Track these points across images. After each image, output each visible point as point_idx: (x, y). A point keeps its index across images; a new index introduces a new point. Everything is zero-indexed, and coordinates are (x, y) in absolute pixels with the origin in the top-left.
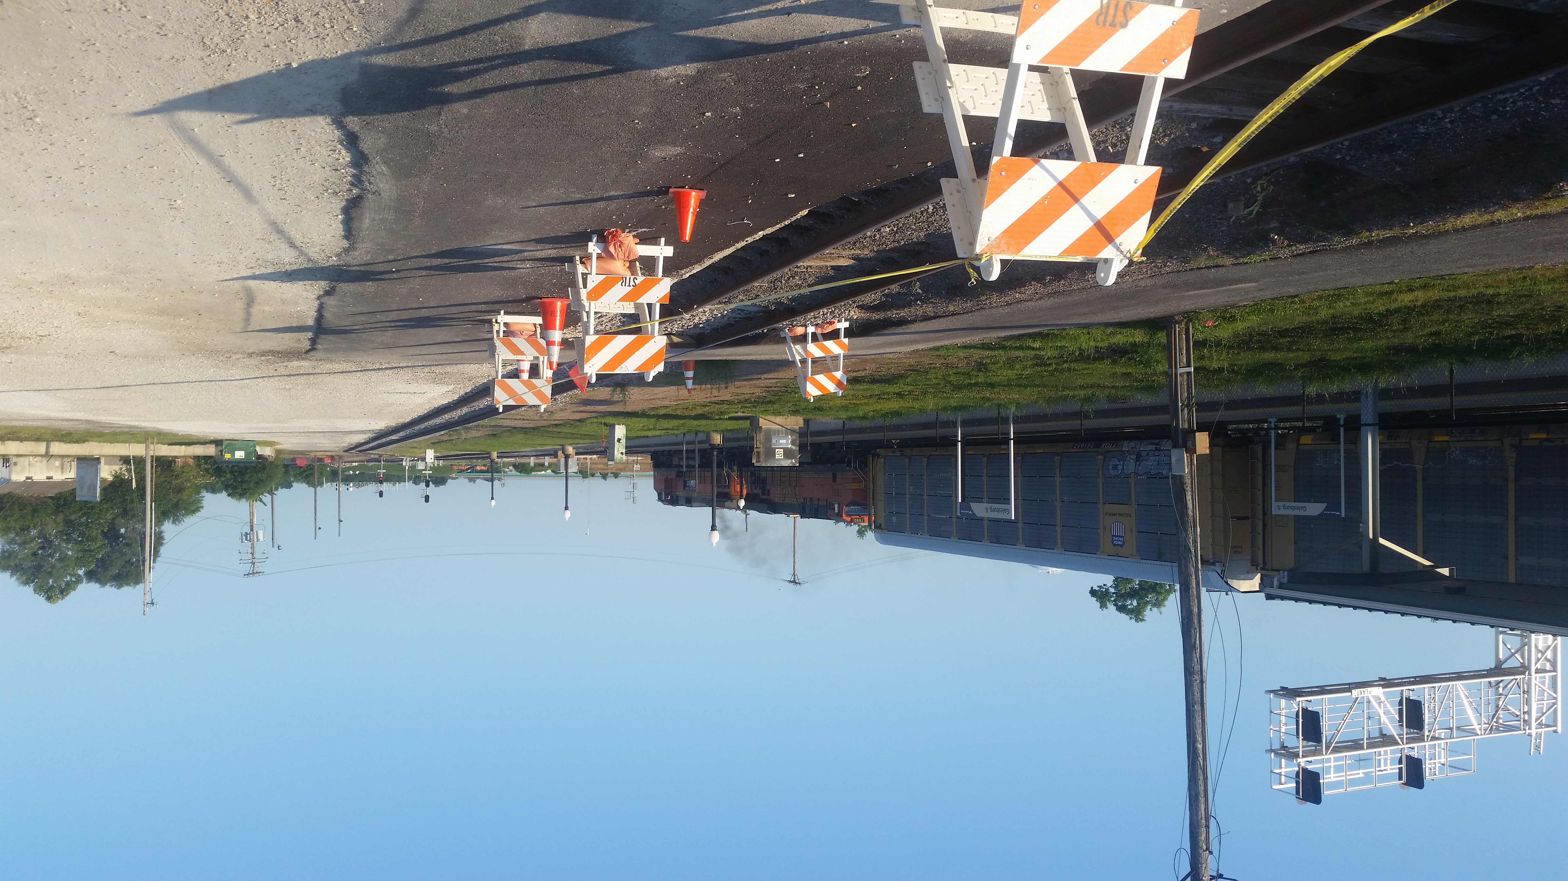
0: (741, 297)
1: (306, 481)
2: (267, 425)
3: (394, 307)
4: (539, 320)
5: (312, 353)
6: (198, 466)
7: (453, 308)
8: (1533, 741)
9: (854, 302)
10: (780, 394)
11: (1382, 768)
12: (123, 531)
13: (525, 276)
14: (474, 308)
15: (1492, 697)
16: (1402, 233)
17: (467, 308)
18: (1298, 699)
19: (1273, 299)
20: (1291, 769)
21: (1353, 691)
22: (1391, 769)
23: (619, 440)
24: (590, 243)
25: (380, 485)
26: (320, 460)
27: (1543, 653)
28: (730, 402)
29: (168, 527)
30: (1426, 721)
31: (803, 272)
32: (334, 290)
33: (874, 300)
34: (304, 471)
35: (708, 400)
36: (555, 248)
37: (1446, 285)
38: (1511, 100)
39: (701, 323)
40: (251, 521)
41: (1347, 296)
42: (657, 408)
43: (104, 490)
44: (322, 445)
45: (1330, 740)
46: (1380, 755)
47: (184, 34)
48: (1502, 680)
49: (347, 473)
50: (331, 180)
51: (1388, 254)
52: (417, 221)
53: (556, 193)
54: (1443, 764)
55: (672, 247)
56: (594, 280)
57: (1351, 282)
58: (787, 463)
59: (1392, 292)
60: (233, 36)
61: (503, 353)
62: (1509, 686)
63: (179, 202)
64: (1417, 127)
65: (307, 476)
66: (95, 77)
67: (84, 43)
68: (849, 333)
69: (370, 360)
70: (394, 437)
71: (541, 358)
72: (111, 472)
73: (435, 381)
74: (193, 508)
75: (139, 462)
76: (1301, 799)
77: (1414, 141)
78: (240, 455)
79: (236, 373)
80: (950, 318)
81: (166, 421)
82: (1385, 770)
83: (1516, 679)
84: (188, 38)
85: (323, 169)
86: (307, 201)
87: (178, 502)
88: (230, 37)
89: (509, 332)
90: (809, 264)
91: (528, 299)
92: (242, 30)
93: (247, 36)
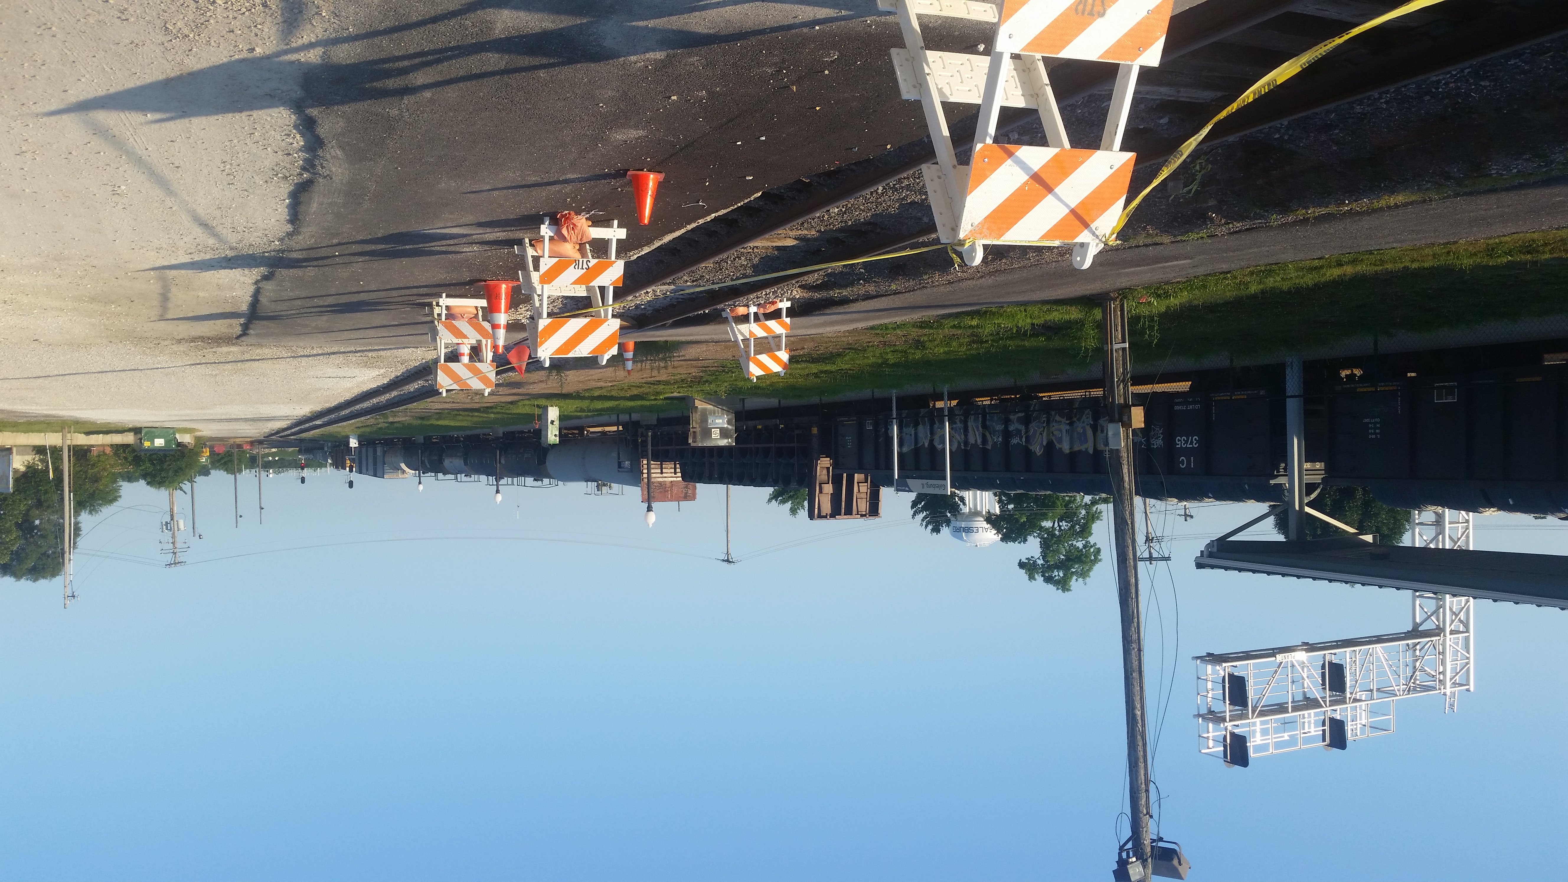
0: (685, 278)
1: (224, 468)
2: (188, 412)
3: (333, 291)
4: (483, 303)
5: (243, 339)
6: (116, 454)
7: (394, 292)
8: (1448, 700)
9: (797, 282)
10: (717, 373)
11: (1306, 731)
12: (37, 522)
13: (471, 259)
14: (415, 291)
15: (1409, 659)
16: (1337, 210)
17: (408, 292)
18: (1224, 665)
19: (1206, 275)
20: (1219, 733)
21: (1277, 656)
22: (1315, 731)
23: (552, 422)
24: (542, 226)
25: (300, 471)
26: (239, 446)
27: (1457, 615)
28: (667, 383)
29: (85, 517)
30: (1348, 684)
31: (749, 252)
32: (273, 275)
33: (817, 280)
34: (222, 458)
35: (644, 381)
36: (505, 231)
37: (1374, 259)
38: (1443, 82)
39: (643, 305)
40: (172, 510)
41: (1277, 271)
42: (591, 390)
43: (16, 481)
44: (243, 431)
45: (1256, 705)
46: (1304, 718)
47: (147, 18)
48: (1419, 642)
49: (265, 459)
50: (282, 164)
51: (1322, 231)
52: (367, 205)
53: (512, 176)
54: (1364, 725)
55: (626, 229)
56: (546, 263)
57: (1282, 257)
58: (724, 442)
59: (1322, 267)
60: (197, 21)
61: (445, 338)
62: (1426, 647)
63: (123, 187)
64: (1354, 108)
65: (225, 463)
66: (48, 61)
67: (39, 27)
68: (791, 312)
69: (302, 344)
70: (318, 422)
71: (484, 342)
72: (24, 463)
73: (366, 365)
74: (111, 497)
75: (56, 451)
76: (1228, 762)
77: (1350, 121)
78: (159, 442)
79: (163, 360)
80: (892, 296)
81: (85, 409)
82: (1309, 732)
83: (1432, 641)
84: (150, 23)
85: (275, 154)
86: (254, 186)
87: (94, 491)
88: (194, 22)
89: (451, 315)
90: (756, 244)
91: (471, 282)
92: (208, 15)
93: (212, 21)
